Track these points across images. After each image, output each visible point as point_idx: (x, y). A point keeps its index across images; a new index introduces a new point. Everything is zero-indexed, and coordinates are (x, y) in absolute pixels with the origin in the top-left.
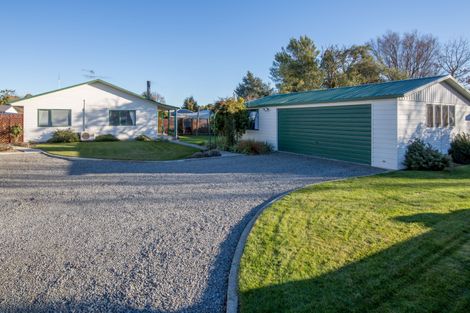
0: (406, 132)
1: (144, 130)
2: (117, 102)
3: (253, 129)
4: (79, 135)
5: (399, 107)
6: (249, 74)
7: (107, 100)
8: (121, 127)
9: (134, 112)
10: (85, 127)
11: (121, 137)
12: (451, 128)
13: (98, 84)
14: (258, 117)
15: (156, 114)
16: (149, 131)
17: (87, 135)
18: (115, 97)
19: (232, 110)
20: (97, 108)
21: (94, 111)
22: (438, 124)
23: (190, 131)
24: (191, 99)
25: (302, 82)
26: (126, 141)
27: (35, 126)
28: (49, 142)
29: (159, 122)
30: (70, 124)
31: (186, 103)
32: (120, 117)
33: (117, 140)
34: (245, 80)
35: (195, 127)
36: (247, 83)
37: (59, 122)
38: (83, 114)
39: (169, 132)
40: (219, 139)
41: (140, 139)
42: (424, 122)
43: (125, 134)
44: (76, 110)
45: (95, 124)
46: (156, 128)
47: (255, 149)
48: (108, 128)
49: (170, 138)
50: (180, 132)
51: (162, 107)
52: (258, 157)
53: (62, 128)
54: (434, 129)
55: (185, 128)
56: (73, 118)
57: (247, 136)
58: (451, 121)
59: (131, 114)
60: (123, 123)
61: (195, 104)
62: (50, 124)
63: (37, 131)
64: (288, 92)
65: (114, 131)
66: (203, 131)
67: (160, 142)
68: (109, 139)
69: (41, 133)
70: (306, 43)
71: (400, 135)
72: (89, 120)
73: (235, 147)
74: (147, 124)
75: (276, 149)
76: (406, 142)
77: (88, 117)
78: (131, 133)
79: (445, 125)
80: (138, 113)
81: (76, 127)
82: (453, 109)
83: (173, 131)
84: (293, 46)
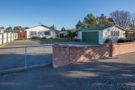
0: (105, 37)
1: (52, 36)
2: (46, 30)
3: (77, 36)
4: (38, 37)
5: (103, 32)
6: (79, 21)
7: (44, 29)
8: (47, 35)
9: (50, 32)
10: (39, 35)
11: (47, 38)
12: (118, 36)
13: (42, 26)
14: (78, 33)
15: (55, 33)
16: (53, 36)
17: (40, 37)
18: (46, 28)
19: (72, 32)
20: (42, 31)
21: (41, 32)
22: (114, 35)
23: (63, 37)
24: (64, 28)
25: (90, 25)
26: (48, 39)
27: (29, 35)
28: (32, 39)
29: (56, 34)
30: (36, 35)
31: (62, 29)
32: (47, 33)
33: (46, 38)
34: (78, 23)
35: (64, 36)
36: (79, 24)
37: (34, 34)
38: (39, 33)
39: (58, 37)
40: (69, 38)
41: (51, 38)
42: (110, 35)
43: (48, 37)
44: (38, 31)
45: (41, 35)
46: (55, 36)
47: (77, 41)
48: (44, 36)
49: (58, 38)
50: (61, 37)
51: (56, 31)
52: (77, 42)
53: (34, 36)
54: (113, 36)
55: (62, 36)
56: (37, 33)
57: (75, 38)
58: (118, 35)
59: (49, 32)
60: (47, 34)
61: (65, 29)
62: (32, 35)
63: (29, 36)
64: (87, 27)
65: (46, 36)
66: (66, 37)
67: (56, 39)
68: (44, 38)
69: (30, 37)
70: (91, 15)
71: (104, 37)
72: (40, 34)
73: (73, 40)
74: (53, 35)
75: (82, 40)
76: (105, 39)
77: (40, 33)
78: (49, 37)
79: (117, 35)
80: (51, 32)
81: (37, 35)
82: (119, 32)
83: (59, 36)
84: (88, 16)
